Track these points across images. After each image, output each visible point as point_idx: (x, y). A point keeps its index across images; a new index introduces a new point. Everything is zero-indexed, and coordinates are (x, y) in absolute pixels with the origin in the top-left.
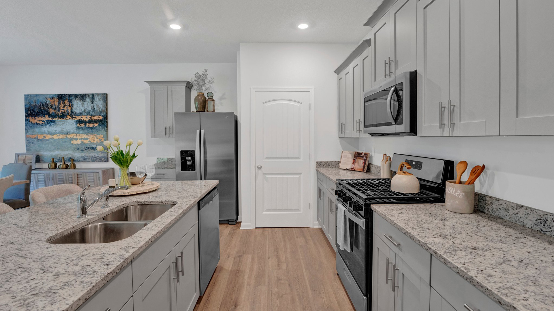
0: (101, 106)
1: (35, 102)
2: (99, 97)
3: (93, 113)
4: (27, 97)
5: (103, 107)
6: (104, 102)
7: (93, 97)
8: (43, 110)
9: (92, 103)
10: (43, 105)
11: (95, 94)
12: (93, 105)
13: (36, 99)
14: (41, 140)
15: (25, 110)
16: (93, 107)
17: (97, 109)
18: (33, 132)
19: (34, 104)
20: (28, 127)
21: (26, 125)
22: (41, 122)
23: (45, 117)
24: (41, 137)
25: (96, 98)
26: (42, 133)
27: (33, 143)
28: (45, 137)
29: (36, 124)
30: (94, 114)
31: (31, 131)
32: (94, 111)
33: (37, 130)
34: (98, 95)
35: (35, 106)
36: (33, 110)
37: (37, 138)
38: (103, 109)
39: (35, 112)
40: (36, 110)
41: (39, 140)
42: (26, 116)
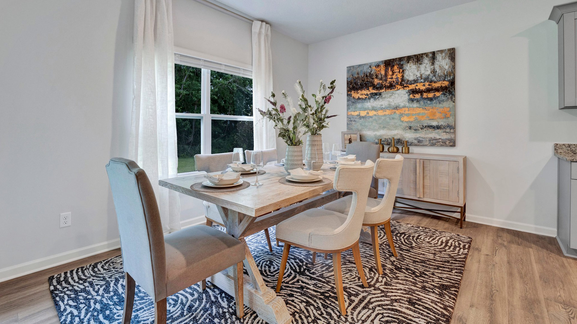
0: (447, 67)
1: (358, 74)
2: (444, 54)
3: (434, 78)
4: (349, 69)
5: (449, 67)
6: (451, 60)
7: (434, 56)
8: (367, 81)
9: (433, 64)
10: (367, 76)
11: (437, 51)
12: (434, 67)
13: (359, 70)
14: (363, 117)
15: (348, 83)
16: (434, 69)
17: (440, 72)
18: (355, 108)
19: (356, 76)
20: (350, 102)
21: (348, 101)
22: (364, 97)
23: (368, 89)
24: (363, 114)
25: (439, 57)
26: (365, 109)
27: (354, 121)
28: (368, 113)
29: (359, 98)
30: (435, 80)
31: (353, 107)
32: (435, 76)
33: (359, 105)
34: (441, 51)
35: (358, 78)
36: (355, 83)
37: (359, 115)
38: (450, 71)
39: (357, 85)
40: (359, 82)
41: (361, 118)
42: (348, 91)
